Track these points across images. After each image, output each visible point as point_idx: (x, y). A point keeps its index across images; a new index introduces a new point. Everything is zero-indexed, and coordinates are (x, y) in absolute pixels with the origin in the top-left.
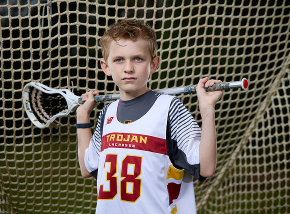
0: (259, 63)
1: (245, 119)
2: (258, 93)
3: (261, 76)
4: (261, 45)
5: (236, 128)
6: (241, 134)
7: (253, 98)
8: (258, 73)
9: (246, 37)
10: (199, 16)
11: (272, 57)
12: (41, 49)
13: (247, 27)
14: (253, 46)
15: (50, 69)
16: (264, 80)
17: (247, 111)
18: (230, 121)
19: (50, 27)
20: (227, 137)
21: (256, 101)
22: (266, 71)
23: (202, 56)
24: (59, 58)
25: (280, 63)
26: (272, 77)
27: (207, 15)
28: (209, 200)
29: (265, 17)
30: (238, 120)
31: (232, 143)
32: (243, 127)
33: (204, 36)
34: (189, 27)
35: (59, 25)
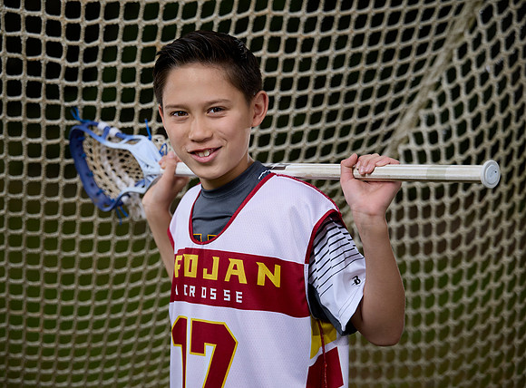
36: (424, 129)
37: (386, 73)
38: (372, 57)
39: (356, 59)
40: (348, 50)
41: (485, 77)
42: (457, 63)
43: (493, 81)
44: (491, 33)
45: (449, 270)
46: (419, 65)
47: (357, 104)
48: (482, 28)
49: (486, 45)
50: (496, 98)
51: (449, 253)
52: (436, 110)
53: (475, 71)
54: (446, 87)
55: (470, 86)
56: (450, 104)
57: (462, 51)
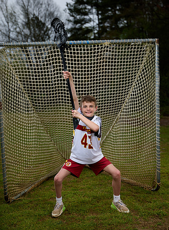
0: (124, 82)
1: (121, 101)
2: (125, 92)
3: (126, 87)
4: (125, 76)
5: (118, 104)
6: (121, 106)
7: (123, 94)
8: (124, 85)
9: (119, 74)
10: (101, 68)
11: (129, 80)
12: (50, 80)
13: (119, 70)
14: (121, 76)
15: (54, 86)
16: (127, 88)
17: (122, 98)
18: (116, 102)
19: (53, 73)
20: (115, 107)
21: (125, 95)
22: (127, 85)
23: (104, 81)
24: (56, 82)
25: (132, 82)
26: (130, 86)
27: (104, 67)
28: (112, 128)
29: (125, 67)
30: (119, 101)
31: (118, 109)
32: (121, 103)
33: (104, 74)
34: (98, 71)
35: (56, 72)
36: (134, 90)
37: (126, 81)
38: (123, 78)
39: (120, 78)
40: (119, 77)
41: (143, 81)
42: (139, 79)
43: (145, 81)
44: (144, 73)
45: (138, 114)
46: (132, 79)
47: (121, 86)
48: (142, 73)
49: (143, 75)
50: (145, 85)
51: (138, 111)
52: (136, 87)
53: (142, 80)
54: (137, 83)
55: (141, 82)
56: (138, 86)
57: (139, 77)
